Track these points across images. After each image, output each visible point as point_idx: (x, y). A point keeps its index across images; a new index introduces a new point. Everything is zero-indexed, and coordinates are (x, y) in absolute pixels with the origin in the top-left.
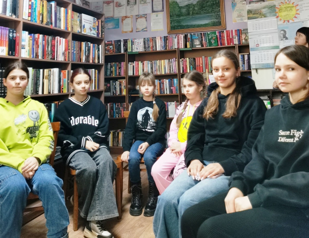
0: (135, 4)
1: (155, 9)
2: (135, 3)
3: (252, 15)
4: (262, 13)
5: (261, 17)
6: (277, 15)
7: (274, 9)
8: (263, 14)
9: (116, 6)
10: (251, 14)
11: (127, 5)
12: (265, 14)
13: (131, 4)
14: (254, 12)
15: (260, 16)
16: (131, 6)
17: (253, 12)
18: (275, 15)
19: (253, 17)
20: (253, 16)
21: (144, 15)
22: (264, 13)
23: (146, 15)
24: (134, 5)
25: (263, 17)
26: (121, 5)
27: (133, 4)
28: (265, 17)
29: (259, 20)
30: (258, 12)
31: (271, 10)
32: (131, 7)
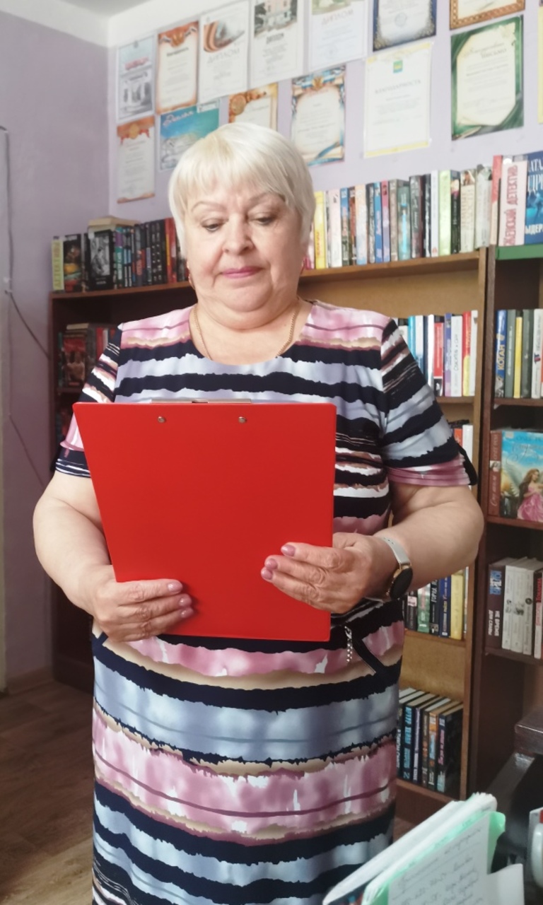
0: (288, 19)
1: (389, 31)
2: (289, 13)
9: (209, 48)
11: (256, 32)
13: (271, 23)
16: (275, 32)
21: (331, 71)
23: (343, 68)
24: (288, 24)
26: (226, 38)
27: (281, 19)
32: (270, 40)
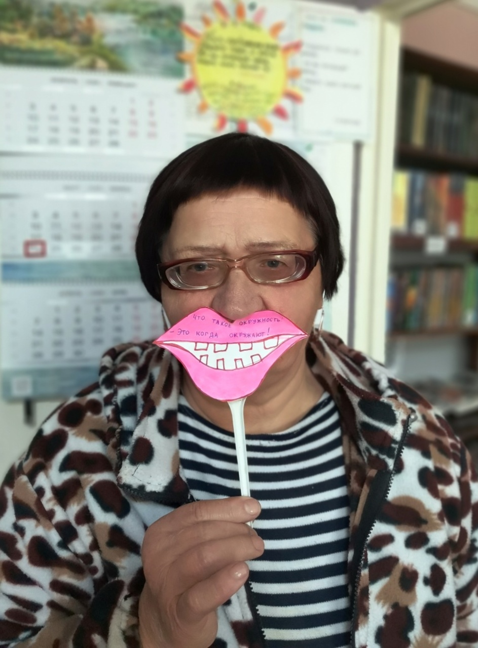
3: (32, 36)
4: (95, 37)
5: (92, 67)
6: (188, 76)
7: (172, 33)
8: (102, 47)
10: (26, 27)
12: (115, 49)
14: (46, 19)
15: (83, 54)
17: (35, 20)
18: (176, 72)
19: (31, 51)
20: (38, 45)
22: (110, 40)
25: (101, 63)
28: (116, 67)
29: (74, 81)
30: (68, 26)
31: (154, 32)
